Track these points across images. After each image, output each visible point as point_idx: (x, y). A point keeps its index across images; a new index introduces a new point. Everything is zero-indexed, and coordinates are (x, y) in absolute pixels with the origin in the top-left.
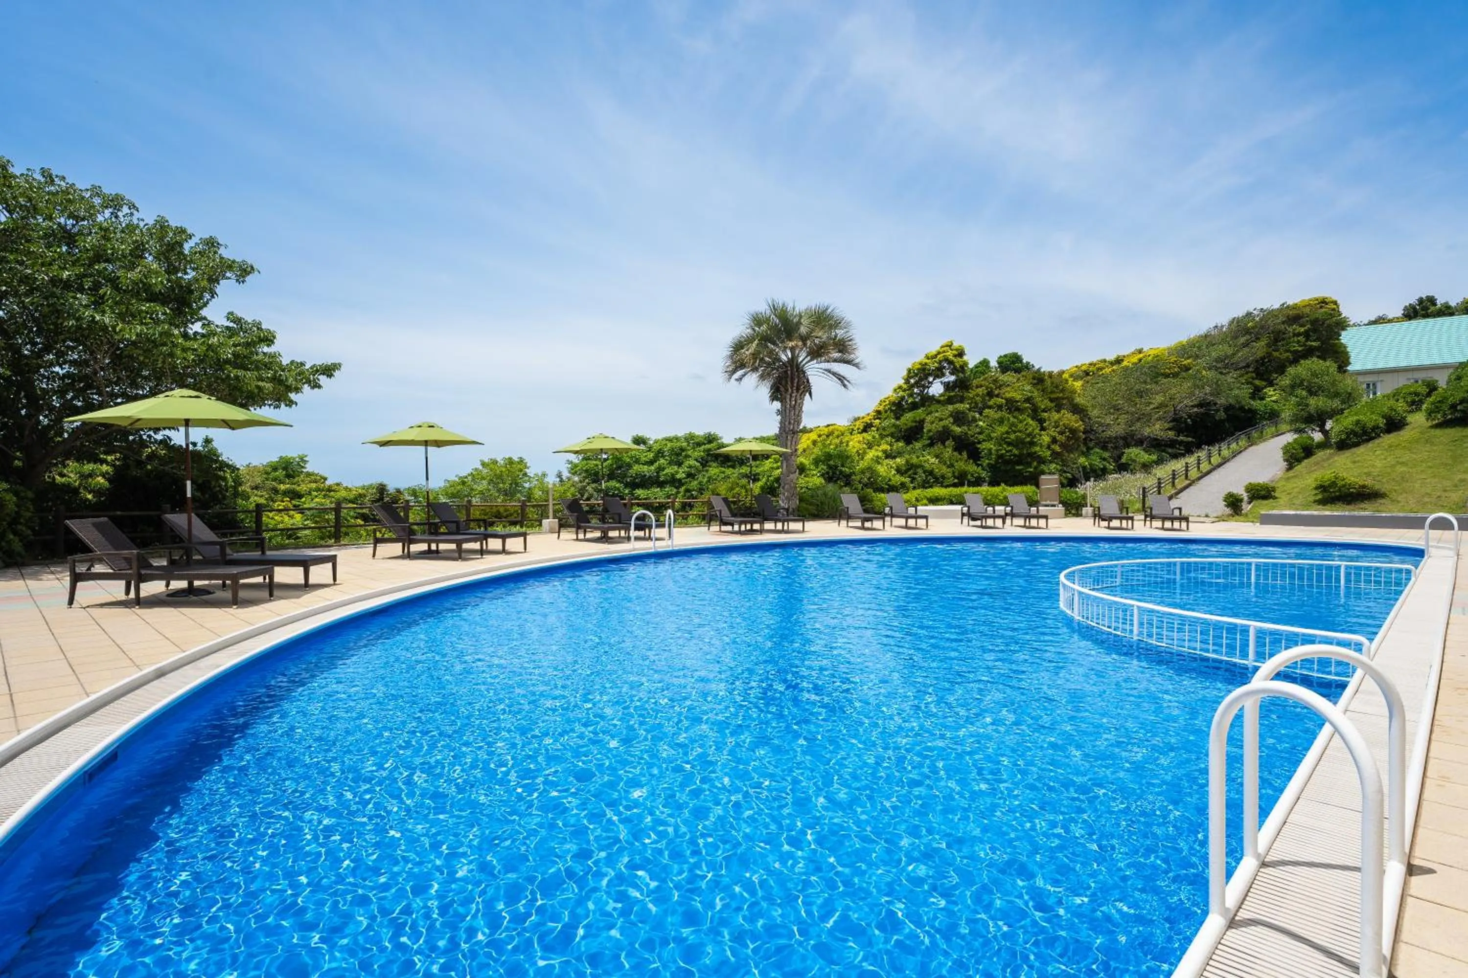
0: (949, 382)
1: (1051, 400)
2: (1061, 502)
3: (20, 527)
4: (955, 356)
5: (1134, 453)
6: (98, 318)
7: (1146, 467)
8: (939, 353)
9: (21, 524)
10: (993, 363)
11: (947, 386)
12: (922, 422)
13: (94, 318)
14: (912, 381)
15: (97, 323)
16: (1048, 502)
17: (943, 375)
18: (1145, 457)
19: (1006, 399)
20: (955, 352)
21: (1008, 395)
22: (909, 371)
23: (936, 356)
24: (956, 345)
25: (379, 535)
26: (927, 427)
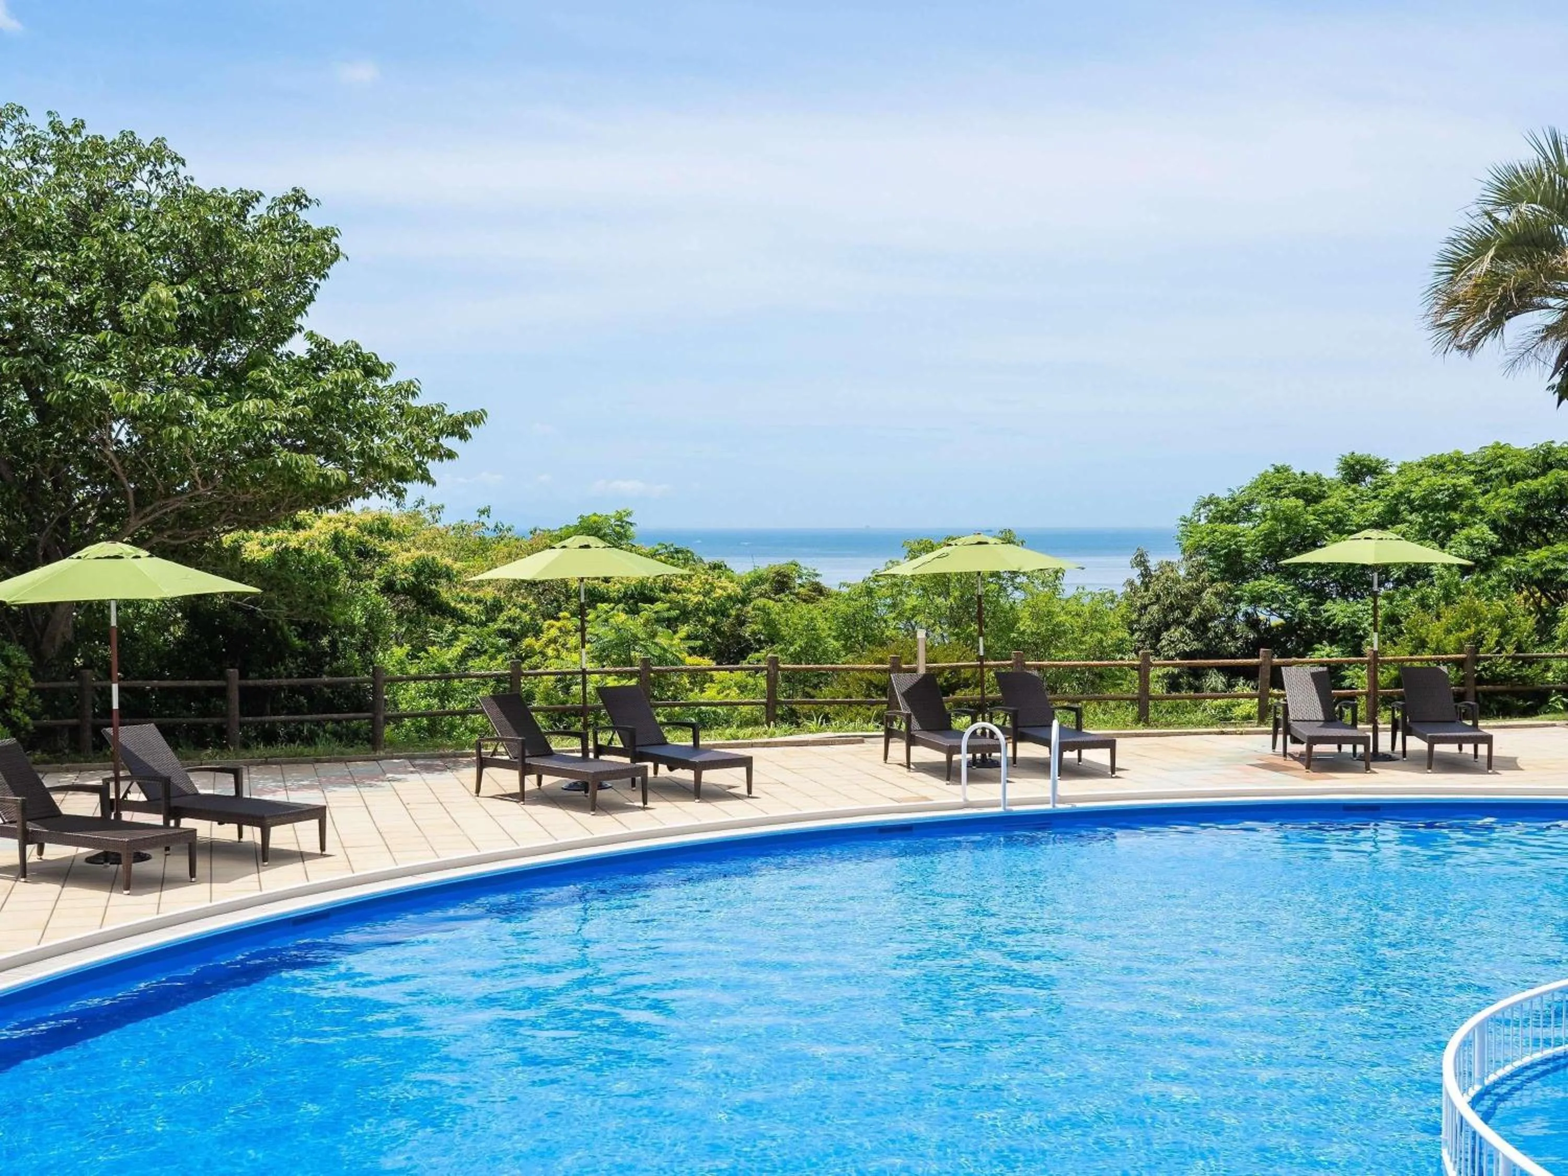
3: (13, 712)
6: (92, 382)
9: (16, 707)
13: (86, 383)
15: (91, 389)
25: (487, 751)
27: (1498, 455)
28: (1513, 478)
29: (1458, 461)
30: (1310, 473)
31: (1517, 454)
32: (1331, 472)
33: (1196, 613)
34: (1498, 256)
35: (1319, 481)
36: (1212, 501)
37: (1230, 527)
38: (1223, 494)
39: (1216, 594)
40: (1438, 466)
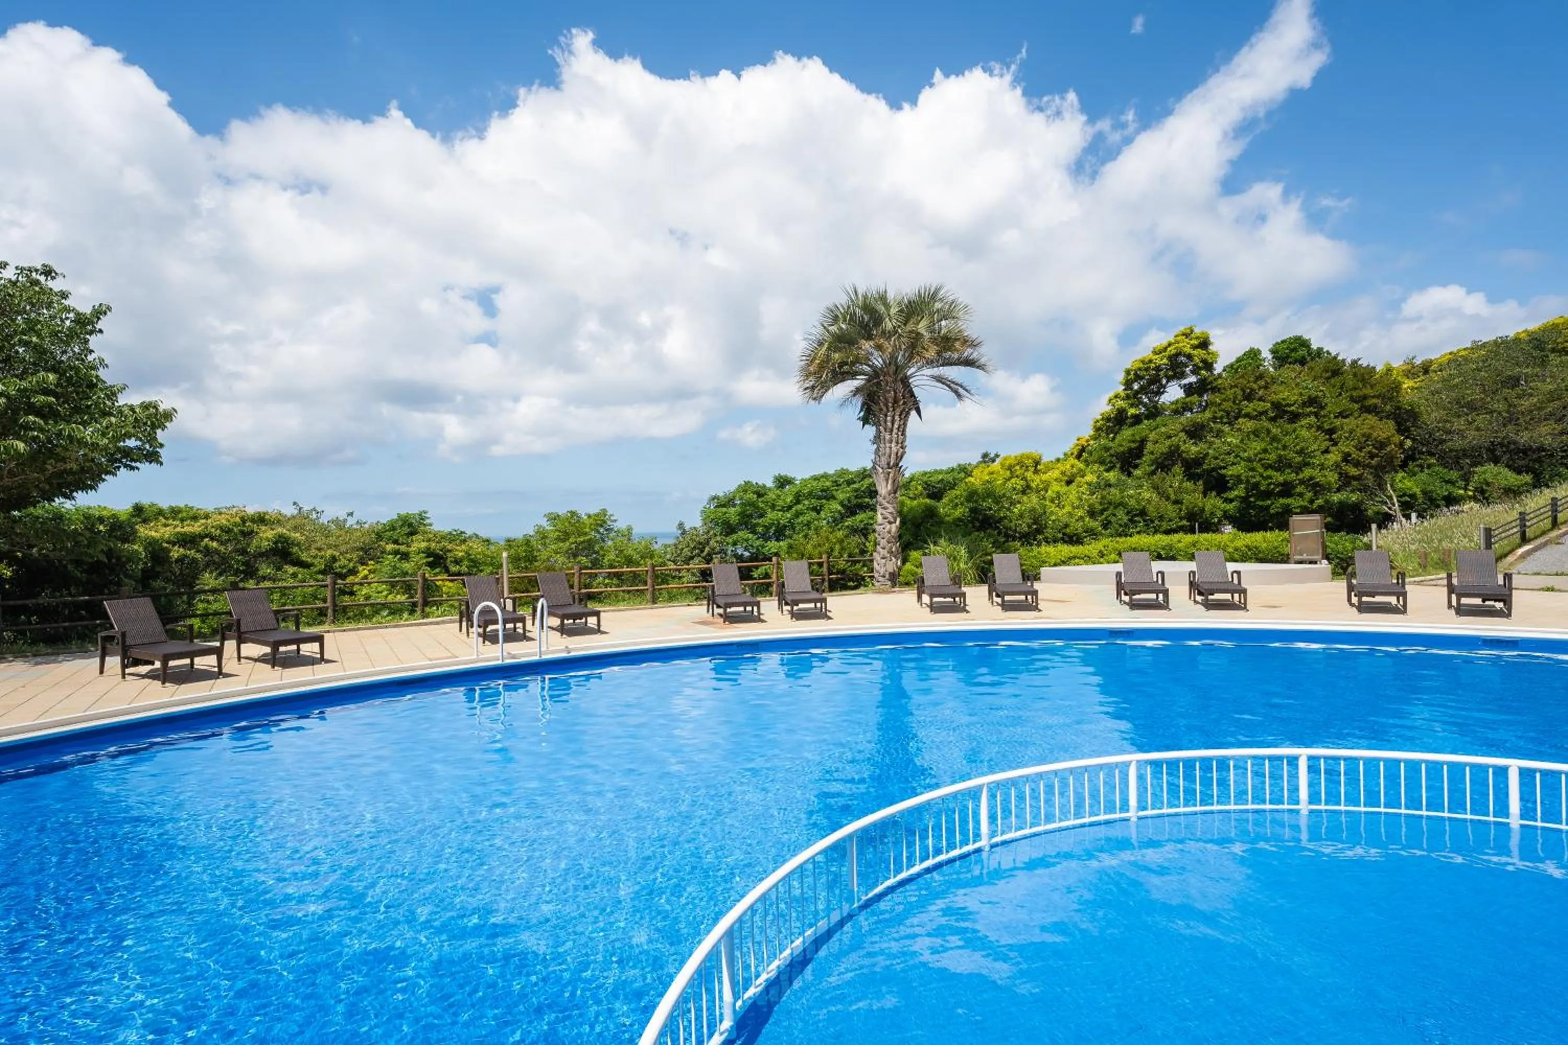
0: (1191, 384)
1: (1353, 400)
2: (1327, 557)
4: (1194, 347)
5: (1488, 472)
7: (1512, 493)
8: (1170, 345)
10: (1266, 354)
11: (1189, 390)
12: (1143, 442)
14: (1136, 386)
16: (1305, 557)
17: (1183, 375)
18: (1511, 478)
19: (1273, 403)
20: (1195, 342)
21: (1275, 398)
22: (1128, 372)
23: (1165, 349)
24: (1197, 331)
26: (1149, 446)
27: (843, 472)
28: (849, 482)
29: (825, 476)
30: (760, 483)
31: (851, 473)
32: (770, 484)
33: (707, 549)
34: (829, 349)
35: (764, 486)
36: (714, 498)
37: (724, 510)
38: (721, 494)
39: (717, 542)
40: (816, 478)
